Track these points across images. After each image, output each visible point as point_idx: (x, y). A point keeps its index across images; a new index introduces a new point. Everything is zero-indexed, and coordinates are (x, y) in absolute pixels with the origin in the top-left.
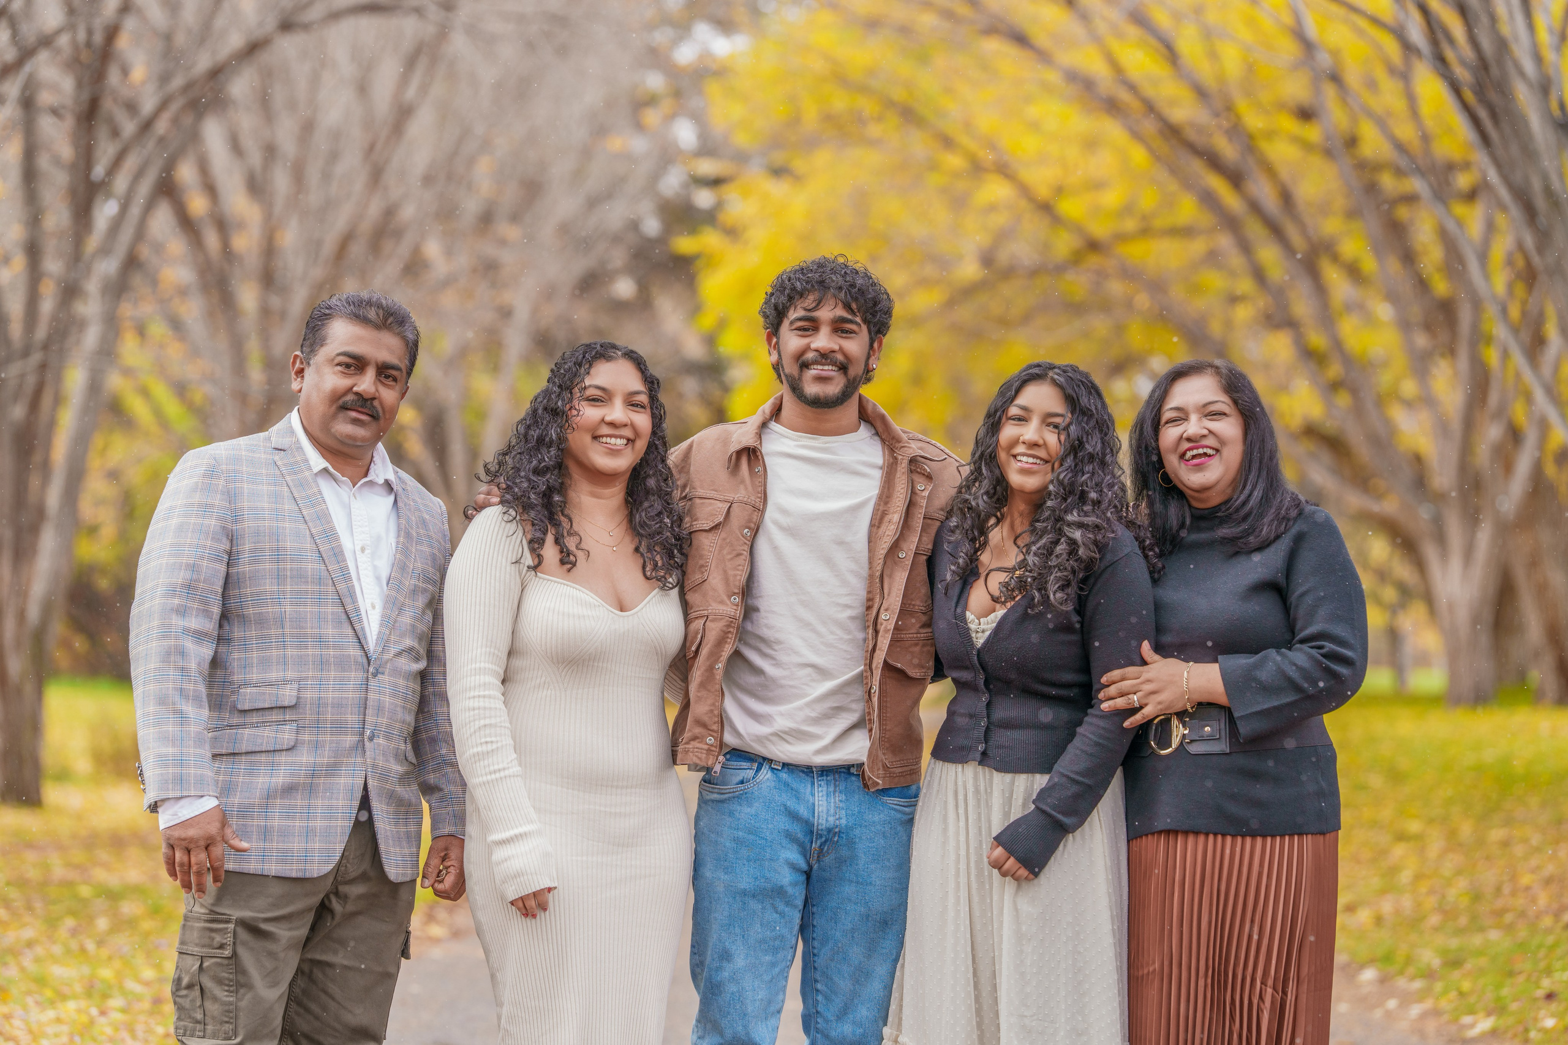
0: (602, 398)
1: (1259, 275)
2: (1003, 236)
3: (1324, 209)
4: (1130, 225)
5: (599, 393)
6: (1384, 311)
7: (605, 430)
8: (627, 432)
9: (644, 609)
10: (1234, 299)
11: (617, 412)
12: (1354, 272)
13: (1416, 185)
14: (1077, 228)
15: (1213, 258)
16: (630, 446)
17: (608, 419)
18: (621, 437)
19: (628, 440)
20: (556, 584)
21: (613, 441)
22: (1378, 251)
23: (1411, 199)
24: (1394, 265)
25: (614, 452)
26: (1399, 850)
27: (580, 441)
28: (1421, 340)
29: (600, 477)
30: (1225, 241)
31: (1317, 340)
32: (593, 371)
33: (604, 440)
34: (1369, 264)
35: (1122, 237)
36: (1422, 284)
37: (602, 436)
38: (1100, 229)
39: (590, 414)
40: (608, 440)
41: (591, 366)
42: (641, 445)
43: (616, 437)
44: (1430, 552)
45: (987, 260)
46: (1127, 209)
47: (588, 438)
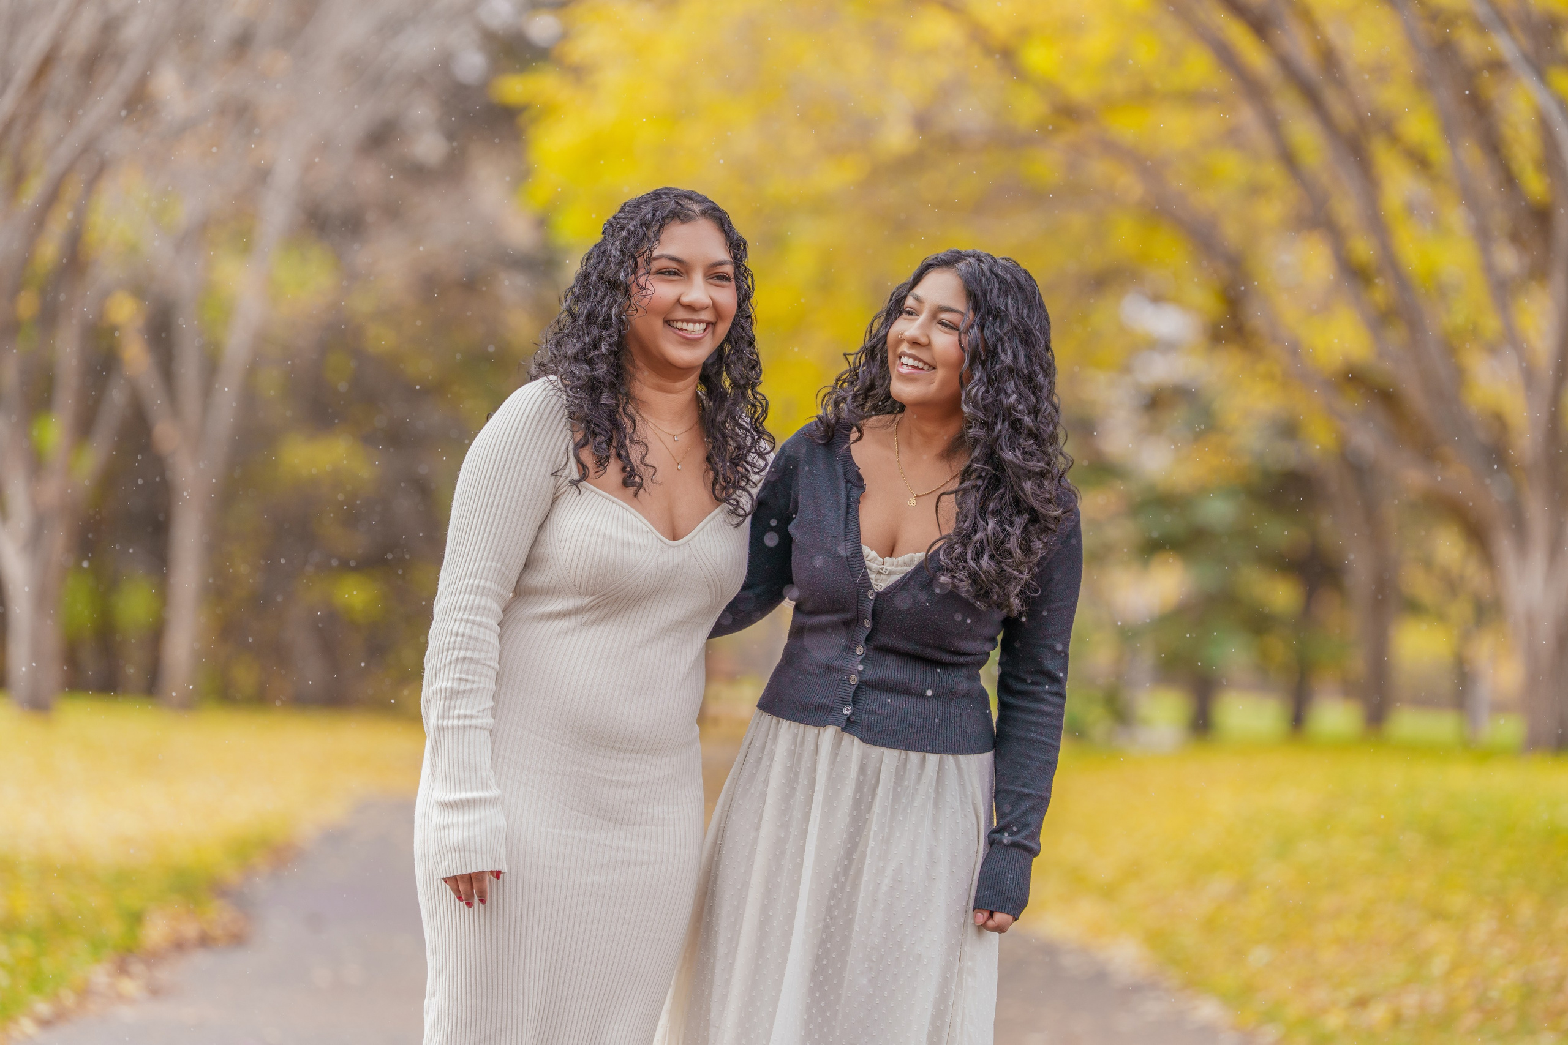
0: (678, 270)
1: (1288, 159)
2: (946, 92)
3: (1381, 72)
4: (1119, 85)
5: (674, 265)
6: (1456, 217)
7: (681, 314)
8: (706, 316)
9: (697, 537)
10: (1255, 191)
11: (698, 291)
12: (1419, 161)
13: (1504, 46)
14: (1047, 88)
15: (1233, 137)
16: (710, 329)
17: (685, 299)
18: (700, 322)
19: (709, 324)
20: (600, 498)
21: (690, 326)
22: (1449, 130)
23: (1497, 66)
24: (1472, 154)
25: (691, 342)
26: (1434, 935)
27: (647, 325)
28: (1508, 259)
29: (669, 370)
30: (1247, 115)
31: (1363, 249)
32: (664, 236)
33: (679, 325)
34: (1439, 154)
35: (1109, 102)
36: (1509, 180)
37: (677, 321)
38: (1079, 89)
39: (663, 291)
40: (685, 326)
41: (661, 227)
42: (723, 329)
43: (694, 322)
44: (1504, 545)
45: (922, 122)
46: (1117, 63)
47: (658, 323)
